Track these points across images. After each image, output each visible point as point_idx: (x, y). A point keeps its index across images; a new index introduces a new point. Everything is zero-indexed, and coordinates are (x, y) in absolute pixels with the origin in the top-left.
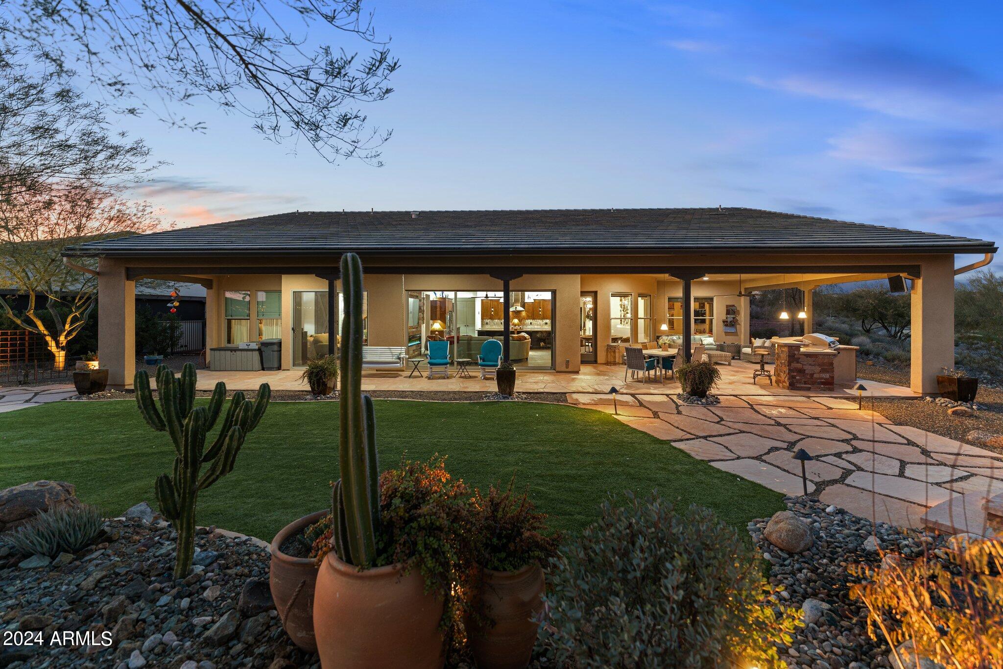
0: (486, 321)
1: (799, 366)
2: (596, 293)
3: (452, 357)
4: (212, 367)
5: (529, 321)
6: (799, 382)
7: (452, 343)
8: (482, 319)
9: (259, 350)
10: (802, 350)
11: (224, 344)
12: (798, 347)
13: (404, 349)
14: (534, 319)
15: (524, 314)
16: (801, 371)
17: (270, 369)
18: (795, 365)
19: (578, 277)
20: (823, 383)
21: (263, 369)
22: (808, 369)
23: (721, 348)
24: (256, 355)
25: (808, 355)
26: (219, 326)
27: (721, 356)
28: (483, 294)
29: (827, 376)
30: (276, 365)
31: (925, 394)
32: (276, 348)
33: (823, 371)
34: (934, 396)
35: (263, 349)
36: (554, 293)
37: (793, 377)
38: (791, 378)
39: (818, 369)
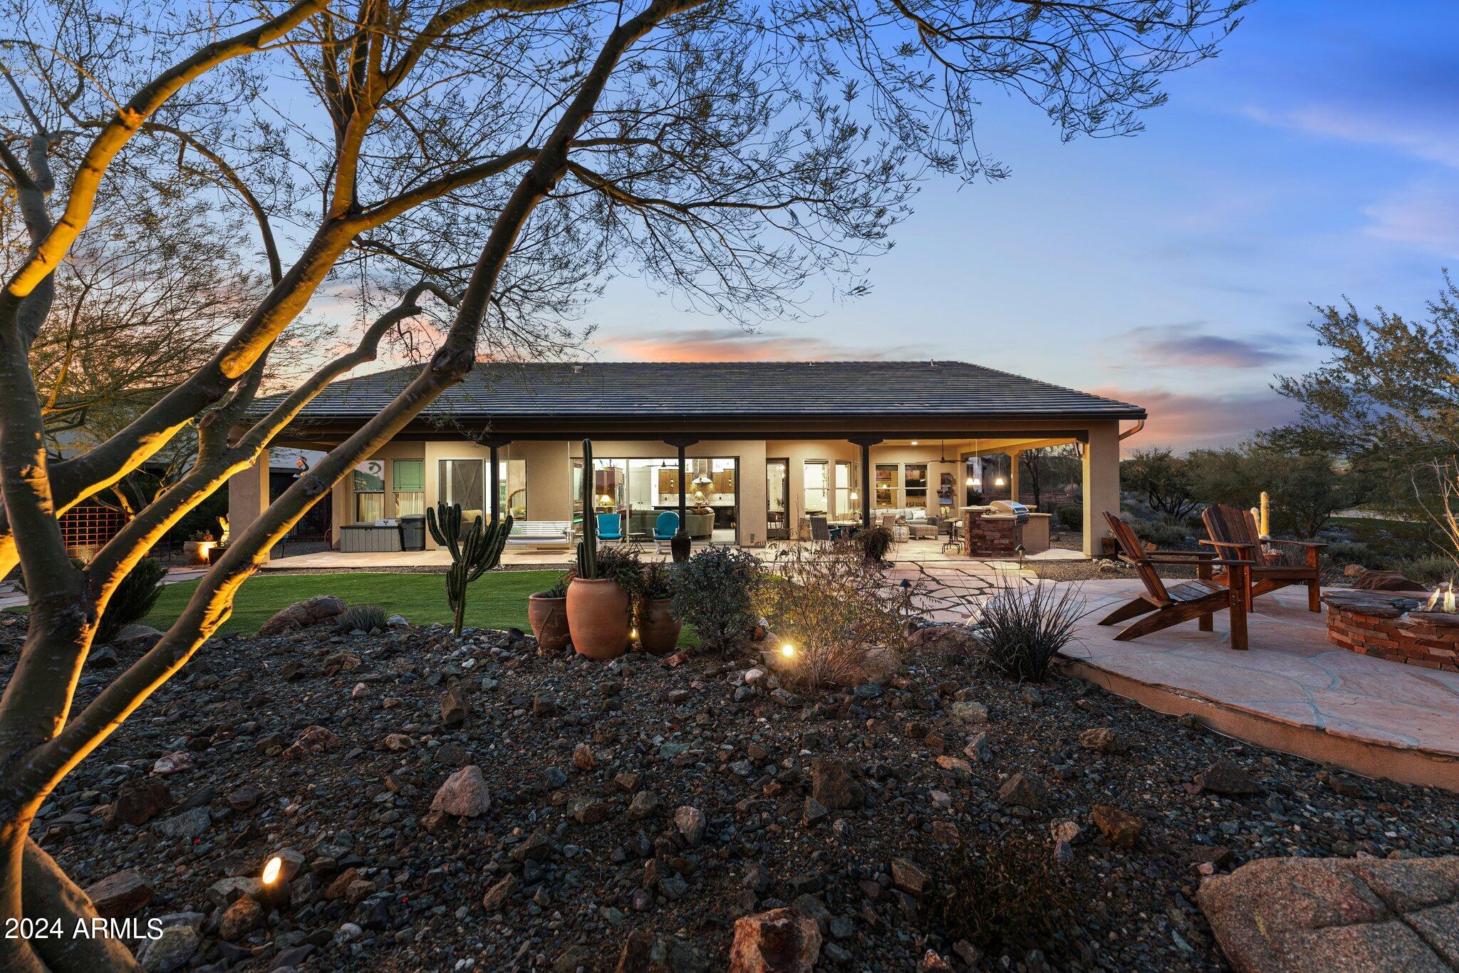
0: (665, 496)
1: (980, 532)
2: (787, 460)
3: (624, 532)
4: (342, 548)
5: (717, 496)
6: (980, 548)
7: (624, 518)
8: (660, 493)
9: (399, 527)
10: (984, 516)
11: (352, 522)
12: (980, 513)
13: (569, 524)
14: (723, 492)
15: (711, 486)
16: (982, 538)
17: (413, 549)
18: (976, 531)
19: (763, 443)
20: (1004, 549)
21: (404, 549)
22: (989, 535)
23: (932, 521)
24: (396, 533)
25: (989, 521)
26: (347, 500)
27: (927, 530)
28: (660, 462)
29: (1007, 541)
30: (419, 545)
31: (1094, 556)
32: (419, 524)
33: (1003, 537)
34: (1100, 557)
35: (404, 526)
36: (737, 459)
37: (975, 544)
38: (973, 544)
39: (998, 535)
